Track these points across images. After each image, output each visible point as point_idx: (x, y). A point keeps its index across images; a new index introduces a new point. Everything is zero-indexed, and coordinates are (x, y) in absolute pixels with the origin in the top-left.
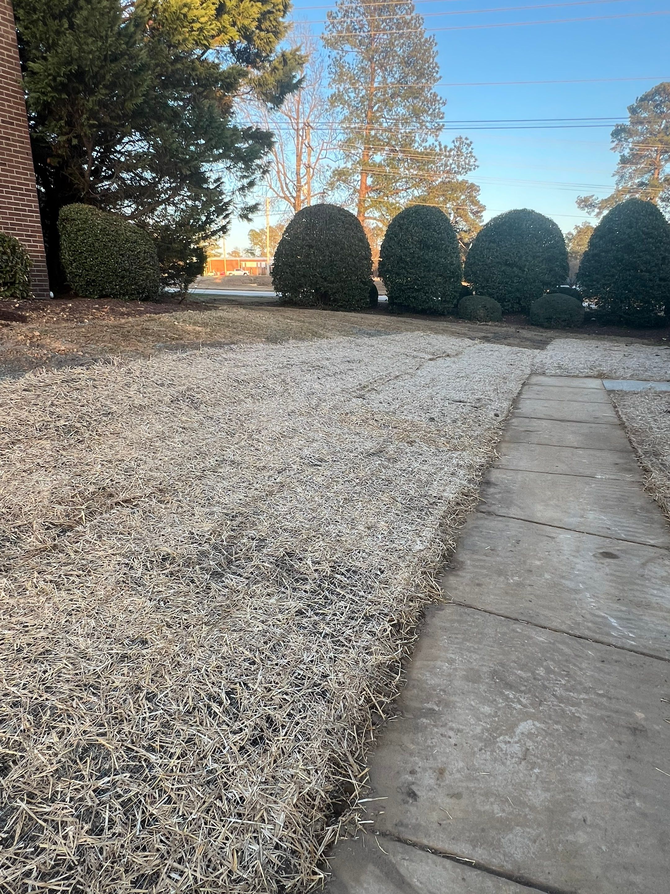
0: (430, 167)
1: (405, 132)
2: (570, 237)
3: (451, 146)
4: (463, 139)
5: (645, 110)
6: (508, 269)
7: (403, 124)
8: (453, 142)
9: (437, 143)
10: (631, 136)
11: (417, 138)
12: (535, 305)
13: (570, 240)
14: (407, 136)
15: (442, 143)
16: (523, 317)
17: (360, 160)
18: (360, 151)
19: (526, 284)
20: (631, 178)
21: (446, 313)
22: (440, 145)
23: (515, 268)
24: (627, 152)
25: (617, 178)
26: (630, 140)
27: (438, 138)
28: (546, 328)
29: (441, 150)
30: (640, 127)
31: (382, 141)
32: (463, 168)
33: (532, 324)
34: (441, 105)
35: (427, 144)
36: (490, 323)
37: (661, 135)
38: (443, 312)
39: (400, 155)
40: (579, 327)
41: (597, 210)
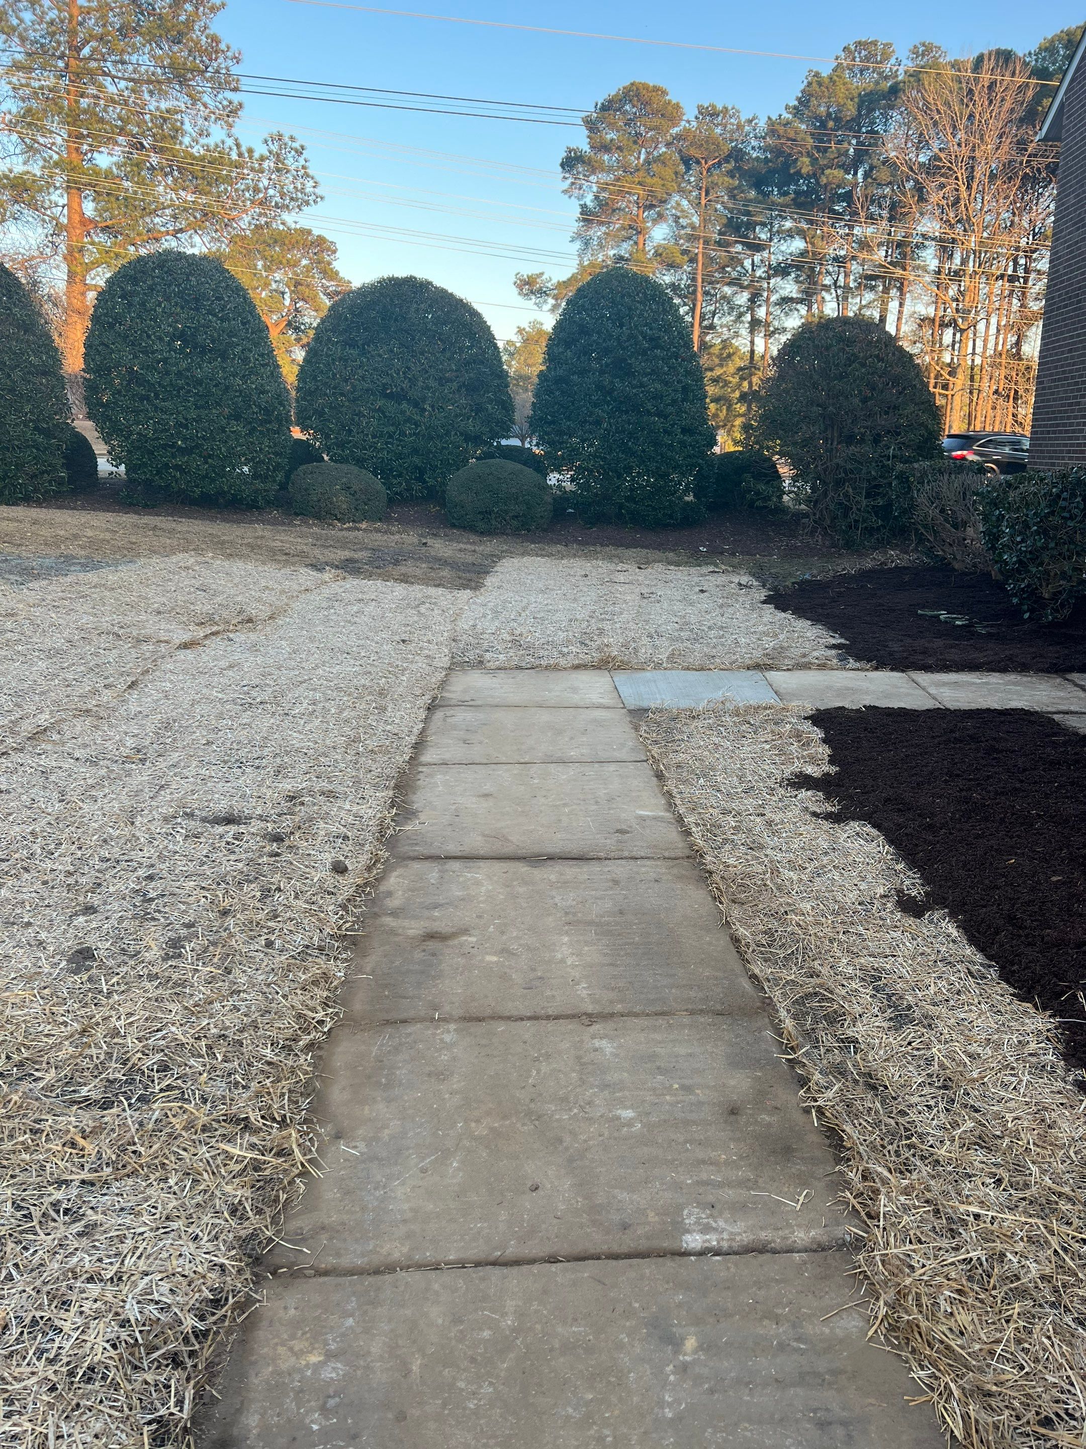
0: (222, 188)
1: (158, 109)
2: (512, 349)
3: (261, 150)
4: (286, 139)
5: (612, 126)
6: (391, 407)
7: (151, 93)
8: (266, 141)
9: (230, 142)
10: (593, 172)
11: (187, 127)
12: (454, 484)
13: (511, 355)
14: (165, 120)
15: (241, 141)
16: (434, 509)
17: (61, 159)
18: (59, 140)
19: (432, 438)
20: (601, 246)
21: (261, 503)
22: (238, 145)
23: (404, 405)
24: (589, 200)
25: (578, 245)
26: (593, 178)
27: (233, 130)
28: (482, 533)
29: (240, 155)
30: (606, 157)
31: (107, 123)
32: (292, 199)
33: (453, 526)
34: (230, 63)
35: (211, 141)
36: (364, 525)
37: (641, 173)
38: (255, 501)
39: (154, 159)
40: (545, 530)
41: (551, 301)
